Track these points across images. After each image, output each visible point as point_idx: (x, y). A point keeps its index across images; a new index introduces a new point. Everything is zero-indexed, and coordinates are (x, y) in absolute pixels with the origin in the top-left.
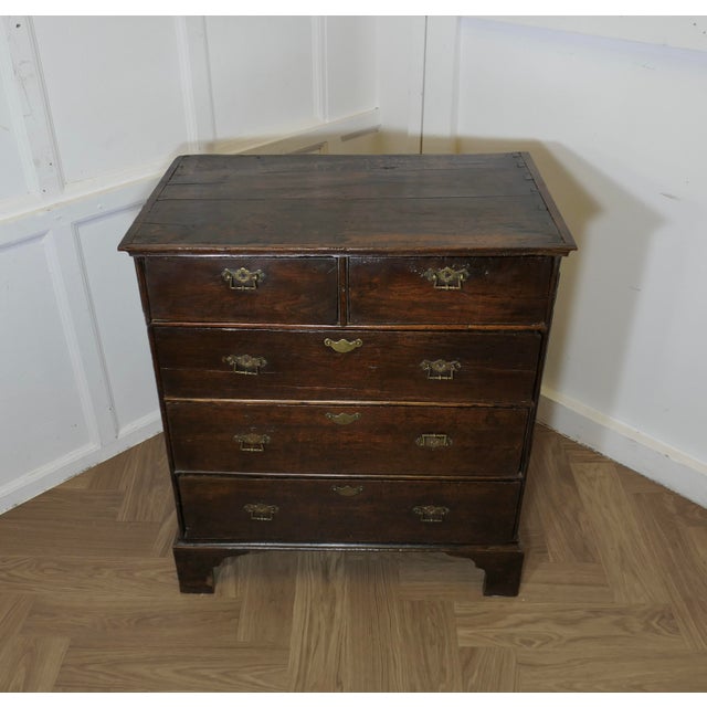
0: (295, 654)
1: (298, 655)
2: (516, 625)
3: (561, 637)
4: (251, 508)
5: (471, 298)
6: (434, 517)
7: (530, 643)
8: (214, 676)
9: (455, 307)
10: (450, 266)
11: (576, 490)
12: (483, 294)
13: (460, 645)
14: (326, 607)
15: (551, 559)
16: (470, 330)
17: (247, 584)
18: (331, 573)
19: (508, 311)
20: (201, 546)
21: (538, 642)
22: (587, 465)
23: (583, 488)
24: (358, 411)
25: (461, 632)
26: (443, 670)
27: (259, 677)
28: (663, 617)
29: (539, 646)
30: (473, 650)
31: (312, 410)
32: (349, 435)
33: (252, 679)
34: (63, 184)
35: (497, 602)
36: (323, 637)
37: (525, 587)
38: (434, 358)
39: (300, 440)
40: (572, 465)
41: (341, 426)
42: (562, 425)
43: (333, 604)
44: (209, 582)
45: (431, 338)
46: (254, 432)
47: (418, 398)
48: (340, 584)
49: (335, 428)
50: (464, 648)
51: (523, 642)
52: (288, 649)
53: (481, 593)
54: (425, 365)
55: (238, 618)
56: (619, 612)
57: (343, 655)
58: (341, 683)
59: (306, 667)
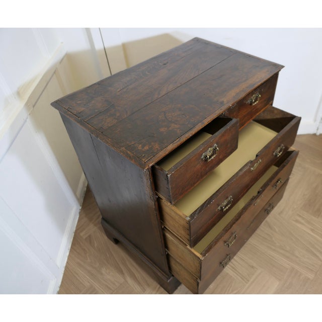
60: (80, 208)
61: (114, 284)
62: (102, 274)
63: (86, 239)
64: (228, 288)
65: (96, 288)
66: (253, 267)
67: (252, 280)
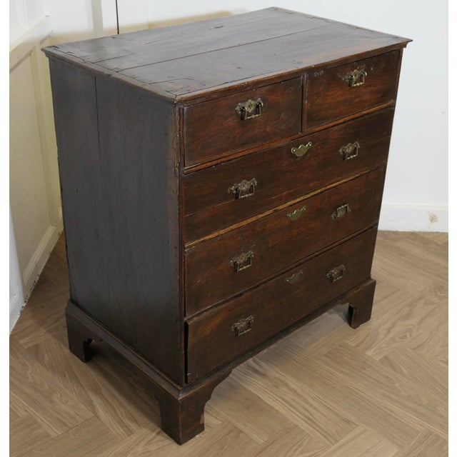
1: (306, 425)
3: (413, 325)
7: (405, 337)
10: (357, 68)
14: (285, 389)
17: (217, 410)
18: (261, 370)
19: (380, 95)
21: (408, 334)
25: (370, 353)
28: (439, 289)
29: (411, 336)
32: (298, 228)
38: (347, 143)
39: (270, 246)
41: (294, 222)
43: (286, 385)
46: (244, 251)
47: (336, 179)
48: (274, 372)
49: (291, 225)
50: (381, 359)
51: (401, 338)
52: (297, 426)
54: (342, 150)
55: (242, 431)
56: (420, 299)
60: (24, 305)
61: (74, 418)
62: (52, 401)
63: (29, 349)
64: (295, 448)
65: (38, 420)
66: (348, 422)
67: (344, 440)
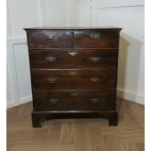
0: (61, 138)
1: (62, 138)
2: (117, 131)
3: (128, 133)
4: (51, 100)
5: (101, 41)
6: (95, 101)
7: (121, 134)
8: (40, 142)
9: (98, 44)
10: (96, 34)
11: (130, 108)
12: (103, 41)
13: (103, 135)
14: (70, 129)
15: (125, 120)
16: (101, 50)
17: (50, 125)
19: (109, 45)
20: (38, 112)
21: (123, 134)
22: (133, 104)
23: (132, 108)
24: (77, 71)
25: (103, 133)
26: (99, 140)
27: (52, 142)
30: (107, 136)
31: (66, 72)
32: (75, 78)
33: (50, 142)
34: (11, 35)
35: (112, 127)
36: (69, 135)
37: (119, 125)
38: (94, 57)
39: (63, 80)
40: (129, 104)
41: (73, 76)
42: (126, 97)
43: (72, 128)
44: (40, 124)
45: (92, 52)
46: (53, 78)
47: (91, 68)
48: (73, 125)
49: (71, 76)
51: (119, 134)
52: (60, 137)
53: (108, 126)
54: (92, 58)
55: (47, 131)
57: (74, 138)
58: (73, 143)
59: (64, 140)
67: (65, 145)
